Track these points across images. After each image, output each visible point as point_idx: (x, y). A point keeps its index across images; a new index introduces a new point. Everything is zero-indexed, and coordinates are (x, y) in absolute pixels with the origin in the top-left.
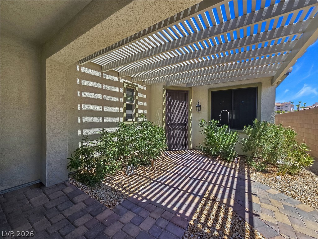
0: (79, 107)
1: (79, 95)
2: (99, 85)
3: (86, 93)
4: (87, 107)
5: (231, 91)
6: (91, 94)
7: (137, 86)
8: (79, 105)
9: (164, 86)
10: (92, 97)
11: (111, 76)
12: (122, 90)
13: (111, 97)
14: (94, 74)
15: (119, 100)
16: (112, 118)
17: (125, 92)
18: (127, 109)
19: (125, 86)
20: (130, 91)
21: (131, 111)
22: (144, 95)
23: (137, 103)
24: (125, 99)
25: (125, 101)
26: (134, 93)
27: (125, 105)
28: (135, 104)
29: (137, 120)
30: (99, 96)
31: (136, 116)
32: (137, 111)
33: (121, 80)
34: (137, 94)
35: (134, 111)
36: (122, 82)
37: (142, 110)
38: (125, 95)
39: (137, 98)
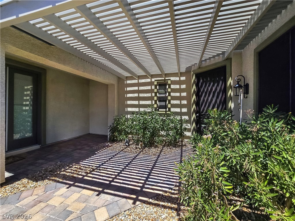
0: (126, 103)
4: (129, 102)
6: (132, 94)
7: (170, 79)
10: (132, 96)
11: (145, 80)
12: (153, 87)
14: (133, 83)
15: (151, 95)
17: (156, 88)
18: (160, 101)
19: (156, 83)
20: (164, 86)
21: (165, 102)
22: (181, 86)
23: (169, 95)
24: (156, 93)
25: (156, 95)
26: (167, 87)
27: (155, 98)
28: (168, 96)
29: (169, 110)
30: (136, 95)
31: (168, 107)
32: (169, 103)
33: (153, 80)
34: (169, 87)
35: (167, 103)
36: (154, 81)
37: (177, 101)
38: (156, 90)
39: (169, 90)
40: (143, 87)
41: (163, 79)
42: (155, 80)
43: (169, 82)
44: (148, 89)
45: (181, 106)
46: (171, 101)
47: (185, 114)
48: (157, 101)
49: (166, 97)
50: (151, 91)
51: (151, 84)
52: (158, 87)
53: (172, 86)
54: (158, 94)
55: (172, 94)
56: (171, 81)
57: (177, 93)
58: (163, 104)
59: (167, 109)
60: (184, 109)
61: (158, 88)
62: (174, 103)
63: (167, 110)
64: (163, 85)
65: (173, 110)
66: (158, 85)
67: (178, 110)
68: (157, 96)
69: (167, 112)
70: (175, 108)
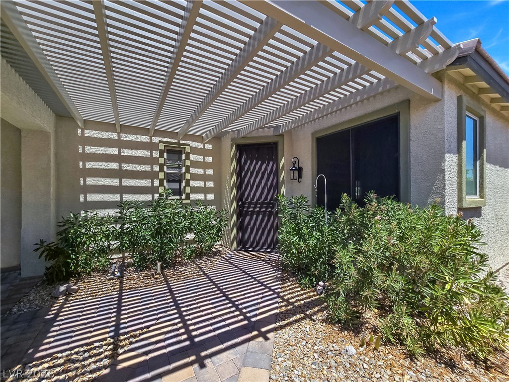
0: (82, 182)
1: (81, 166)
2: (114, 151)
3: (92, 163)
4: (93, 181)
5: (349, 130)
6: (101, 163)
7: (189, 145)
8: (82, 179)
9: (232, 140)
10: (102, 167)
11: (136, 136)
12: (156, 154)
13: (135, 165)
14: (105, 137)
15: (152, 168)
16: (138, 195)
17: (161, 155)
18: (168, 181)
19: (162, 147)
20: (177, 155)
21: (178, 184)
22: (206, 158)
23: (188, 171)
24: (161, 166)
25: (161, 170)
26: (184, 157)
27: (161, 175)
28: (185, 173)
29: (188, 197)
30: (114, 166)
31: (186, 192)
32: (188, 184)
33: (156, 140)
34: (188, 158)
35: (184, 184)
36: (157, 142)
37: (201, 182)
38: (161, 161)
39: (188, 163)
40: (133, 151)
41: (176, 141)
42: (161, 142)
43: (188, 149)
44: (143, 155)
45: (205, 190)
46: (191, 182)
47: (211, 203)
48: (165, 181)
49: (182, 174)
50: (151, 161)
51: (151, 146)
52: (165, 154)
53: (192, 157)
54: (165, 168)
55: (192, 170)
56: (191, 148)
57: (200, 168)
58: (176, 186)
59: (182, 195)
60: (210, 195)
61: (165, 157)
62: (196, 186)
63: (184, 197)
64: (175, 152)
65: (193, 197)
66: (166, 151)
67: (201, 197)
68: (164, 172)
69: (184, 202)
70: (197, 193)
